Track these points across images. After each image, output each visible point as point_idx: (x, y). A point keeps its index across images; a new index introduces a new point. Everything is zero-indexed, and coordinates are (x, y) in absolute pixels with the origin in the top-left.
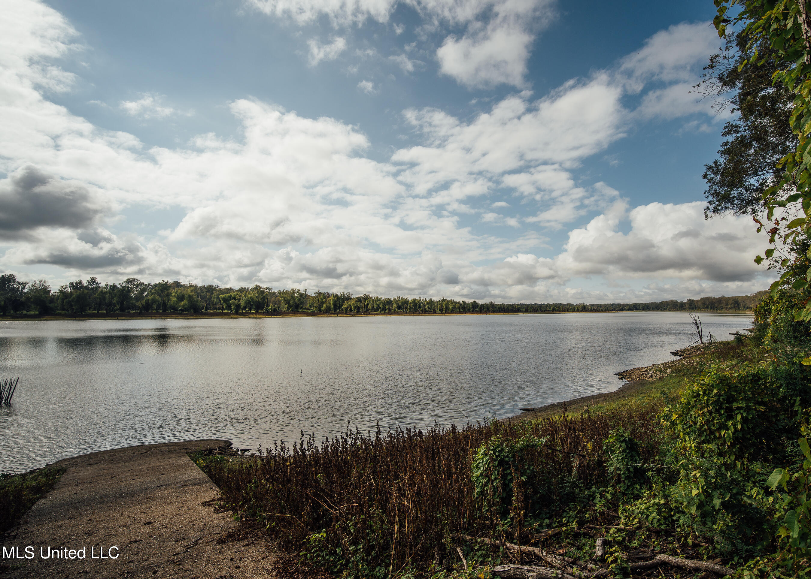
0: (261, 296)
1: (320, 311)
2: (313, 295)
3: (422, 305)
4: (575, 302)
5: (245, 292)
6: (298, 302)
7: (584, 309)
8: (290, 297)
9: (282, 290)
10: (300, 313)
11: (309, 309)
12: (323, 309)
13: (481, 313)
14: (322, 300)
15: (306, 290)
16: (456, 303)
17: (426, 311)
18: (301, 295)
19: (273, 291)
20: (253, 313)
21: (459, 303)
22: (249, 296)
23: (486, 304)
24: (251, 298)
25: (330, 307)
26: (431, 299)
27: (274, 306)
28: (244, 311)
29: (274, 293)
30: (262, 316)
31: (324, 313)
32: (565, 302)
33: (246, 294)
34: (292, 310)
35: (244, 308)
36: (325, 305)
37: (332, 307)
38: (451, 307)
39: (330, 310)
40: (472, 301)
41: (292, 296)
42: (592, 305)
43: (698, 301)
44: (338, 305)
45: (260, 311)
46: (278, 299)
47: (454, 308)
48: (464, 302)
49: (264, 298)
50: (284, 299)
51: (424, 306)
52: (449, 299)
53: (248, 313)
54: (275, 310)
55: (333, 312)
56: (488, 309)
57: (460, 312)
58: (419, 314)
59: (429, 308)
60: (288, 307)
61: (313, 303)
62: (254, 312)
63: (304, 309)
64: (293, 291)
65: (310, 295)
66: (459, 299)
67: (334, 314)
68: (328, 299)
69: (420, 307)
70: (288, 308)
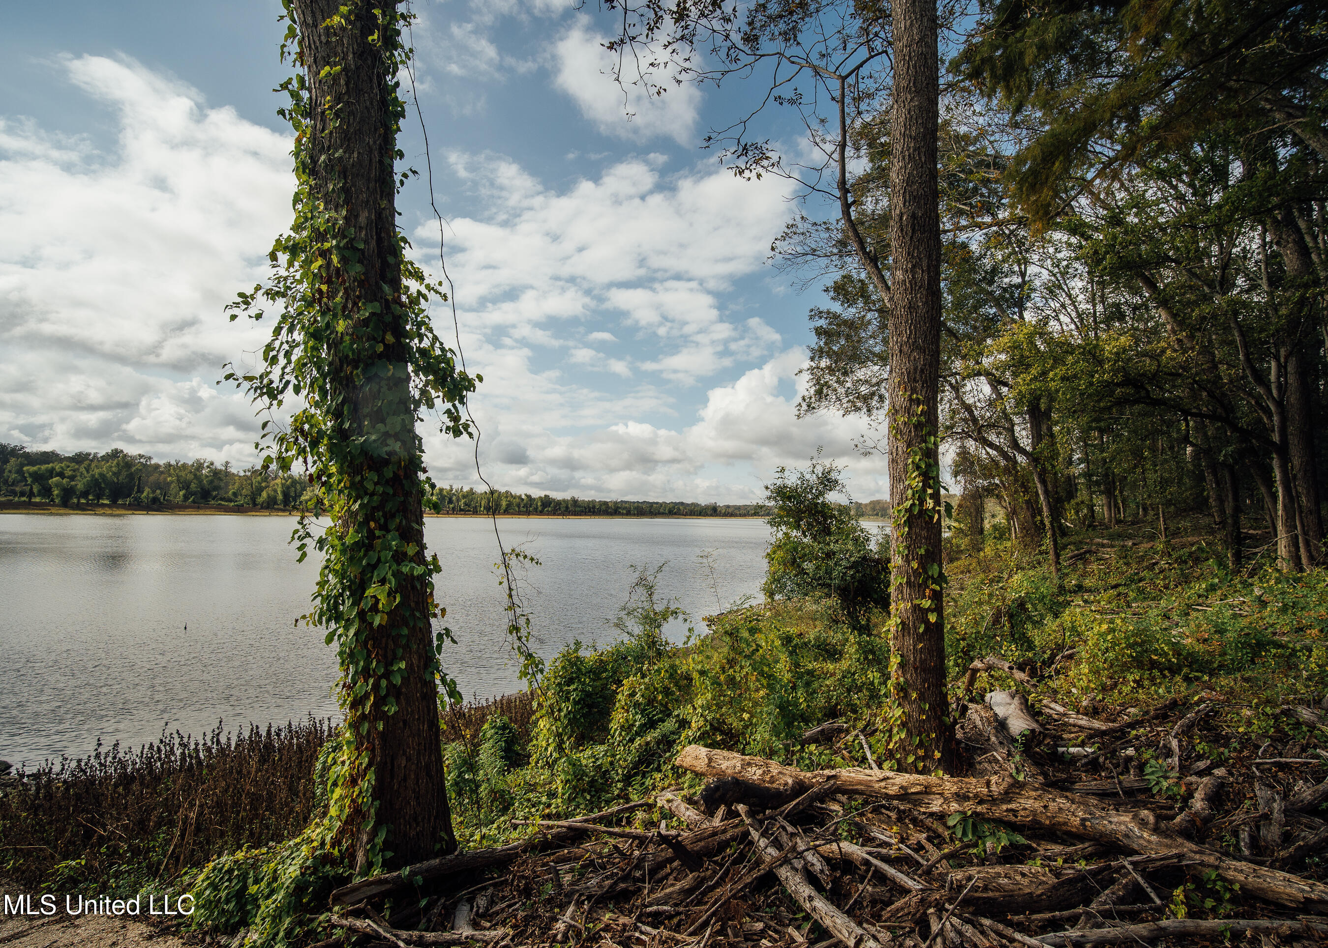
0: (124, 473)
1: (255, 504)
2: (242, 474)
3: (454, 498)
4: (703, 501)
5: (87, 462)
6: (207, 487)
7: (713, 511)
8: (190, 477)
9: (173, 462)
10: (212, 507)
11: (230, 501)
12: (260, 500)
13: (554, 514)
14: (260, 483)
15: (227, 463)
16: (514, 497)
17: (461, 510)
18: (216, 473)
19: (153, 462)
20: (104, 505)
21: (520, 497)
22: (97, 471)
23: (564, 500)
24: (101, 475)
25: (275, 498)
26: (472, 489)
27: (154, 492)
28: (83, 501)
29: (157, 466)
30: (124, 512)
31: (262, 508)
32: (688, 501)
33: (89, 465)
34: (194, 502)
35: (85, 494)
36: (264, 494)
37: (280, 497)
38: (504, 503)
39: (275, 503)
40: (542, 494)
41: (195, 475)
42: (728, 507)
43: (866, 505)
44: (293, 494)
45: (120, 502)
46: (165, 479)
47: (509, 505)
48: (529, 497)
49: (131, 476)
50: (178, 480)
51: (458, 500)
52: (503, 490)
53: (91, 505)
54: (155, 500)
55: (282, 507)
56: (567, 507)
57: (519, 513)
58: (448, 513)
59: (466, 504)
60: (184, 495)
61: (241, 487)
62: (106, 502)
63: (222, 499)
64: (199, 465)
65: (235, 472)
66: (521, 491)
67: (284, 511)
68: (272, 483)
69: (450, 502)
70: (186, 497)
